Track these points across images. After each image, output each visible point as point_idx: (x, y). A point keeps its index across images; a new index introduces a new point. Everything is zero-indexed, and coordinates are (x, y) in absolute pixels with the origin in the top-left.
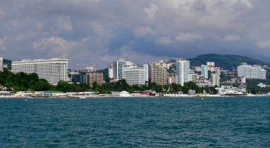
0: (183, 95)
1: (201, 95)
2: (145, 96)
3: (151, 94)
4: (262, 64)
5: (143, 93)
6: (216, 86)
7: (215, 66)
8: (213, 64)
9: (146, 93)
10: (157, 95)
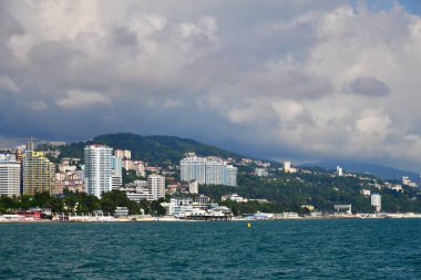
0: (103, 218)
1: (139, 218)
2: (31, 219)
3: (43, 216)
4: (223, 155)
5: (27, 215)
6: (162, 200)
7: (133, 159)
8: (128, 154)
9: (33, 213)
10: (56, 218)
